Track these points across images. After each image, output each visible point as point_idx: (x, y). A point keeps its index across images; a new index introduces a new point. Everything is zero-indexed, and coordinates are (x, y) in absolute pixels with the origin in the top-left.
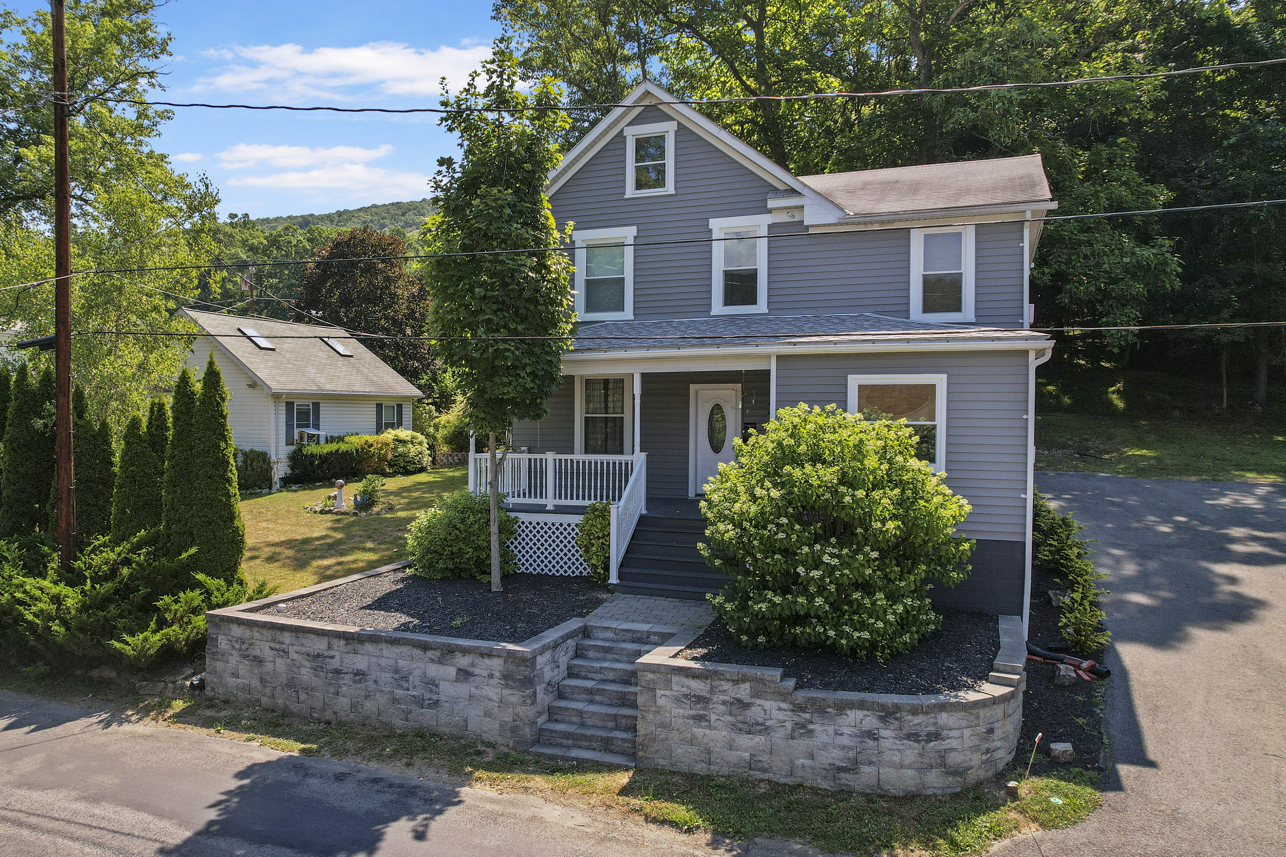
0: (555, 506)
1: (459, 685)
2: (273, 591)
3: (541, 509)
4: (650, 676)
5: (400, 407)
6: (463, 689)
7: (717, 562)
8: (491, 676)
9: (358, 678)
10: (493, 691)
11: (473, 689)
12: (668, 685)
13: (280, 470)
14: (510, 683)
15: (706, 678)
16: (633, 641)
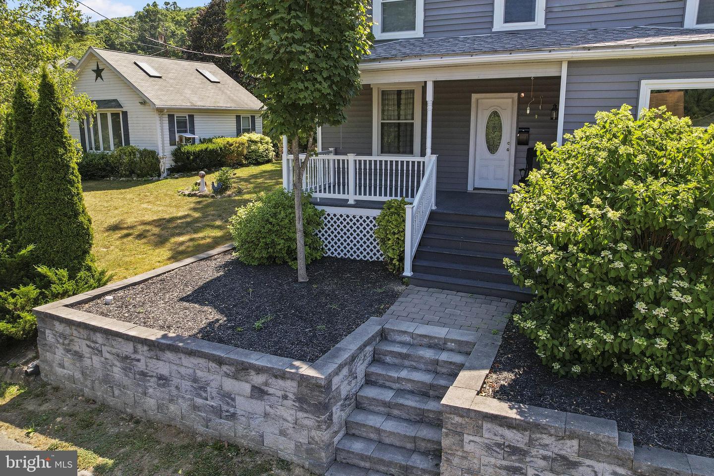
0: (355, 200)
1: (254, 401)
2: (110, 279)
3: (343, 203)
4: (457, 419)
5: (253, 117)
6: (258, 406)
7: (528, 283)
8: (285, 397)
9: (162, 382)
10: (288, 412)
11: (268, 408)
12: (478, 431)
13: (166, 163)
14: (305, 406)
15: (525, 430)
16: (430, 346)
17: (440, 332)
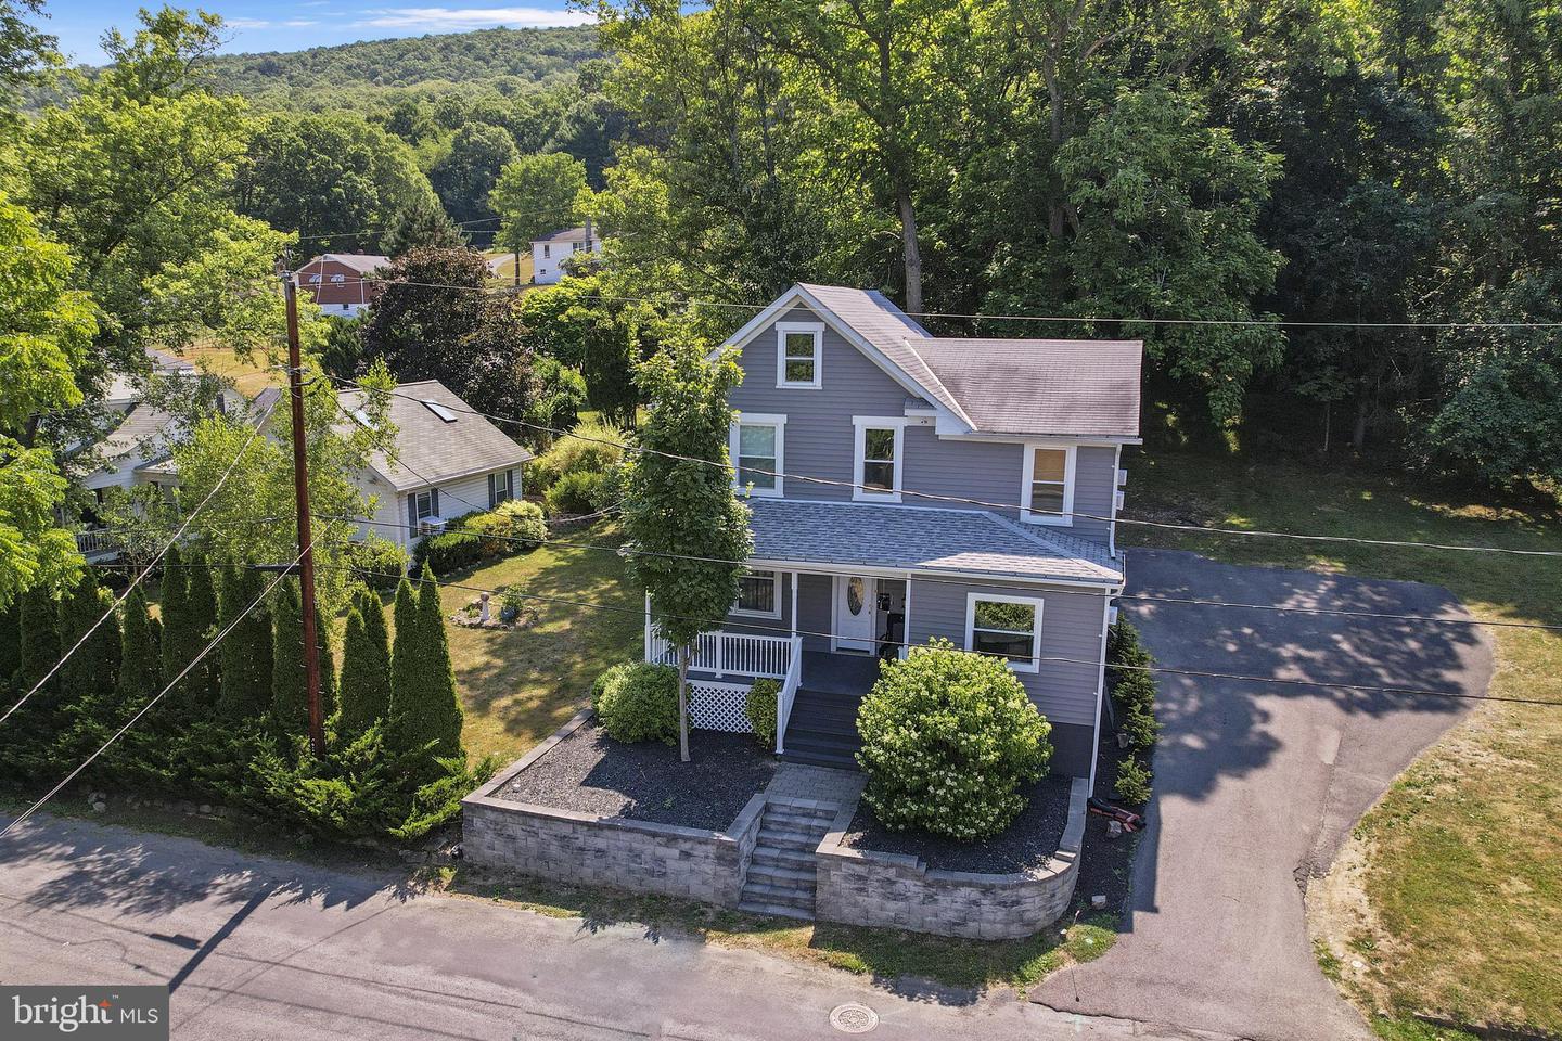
0: (723, 675)
1: (682, 862)
3: (711, 677)
4: (827, 862)
5: (510, 473)
6: (685, 865)
7: (871, 771)
9: (599, 854)
10: (709, 868)
11: (692, 866)
12: (839, 868)
14: (721, 863)
15: (868, 863)
16: (804, 815)
17: (811, 804)
